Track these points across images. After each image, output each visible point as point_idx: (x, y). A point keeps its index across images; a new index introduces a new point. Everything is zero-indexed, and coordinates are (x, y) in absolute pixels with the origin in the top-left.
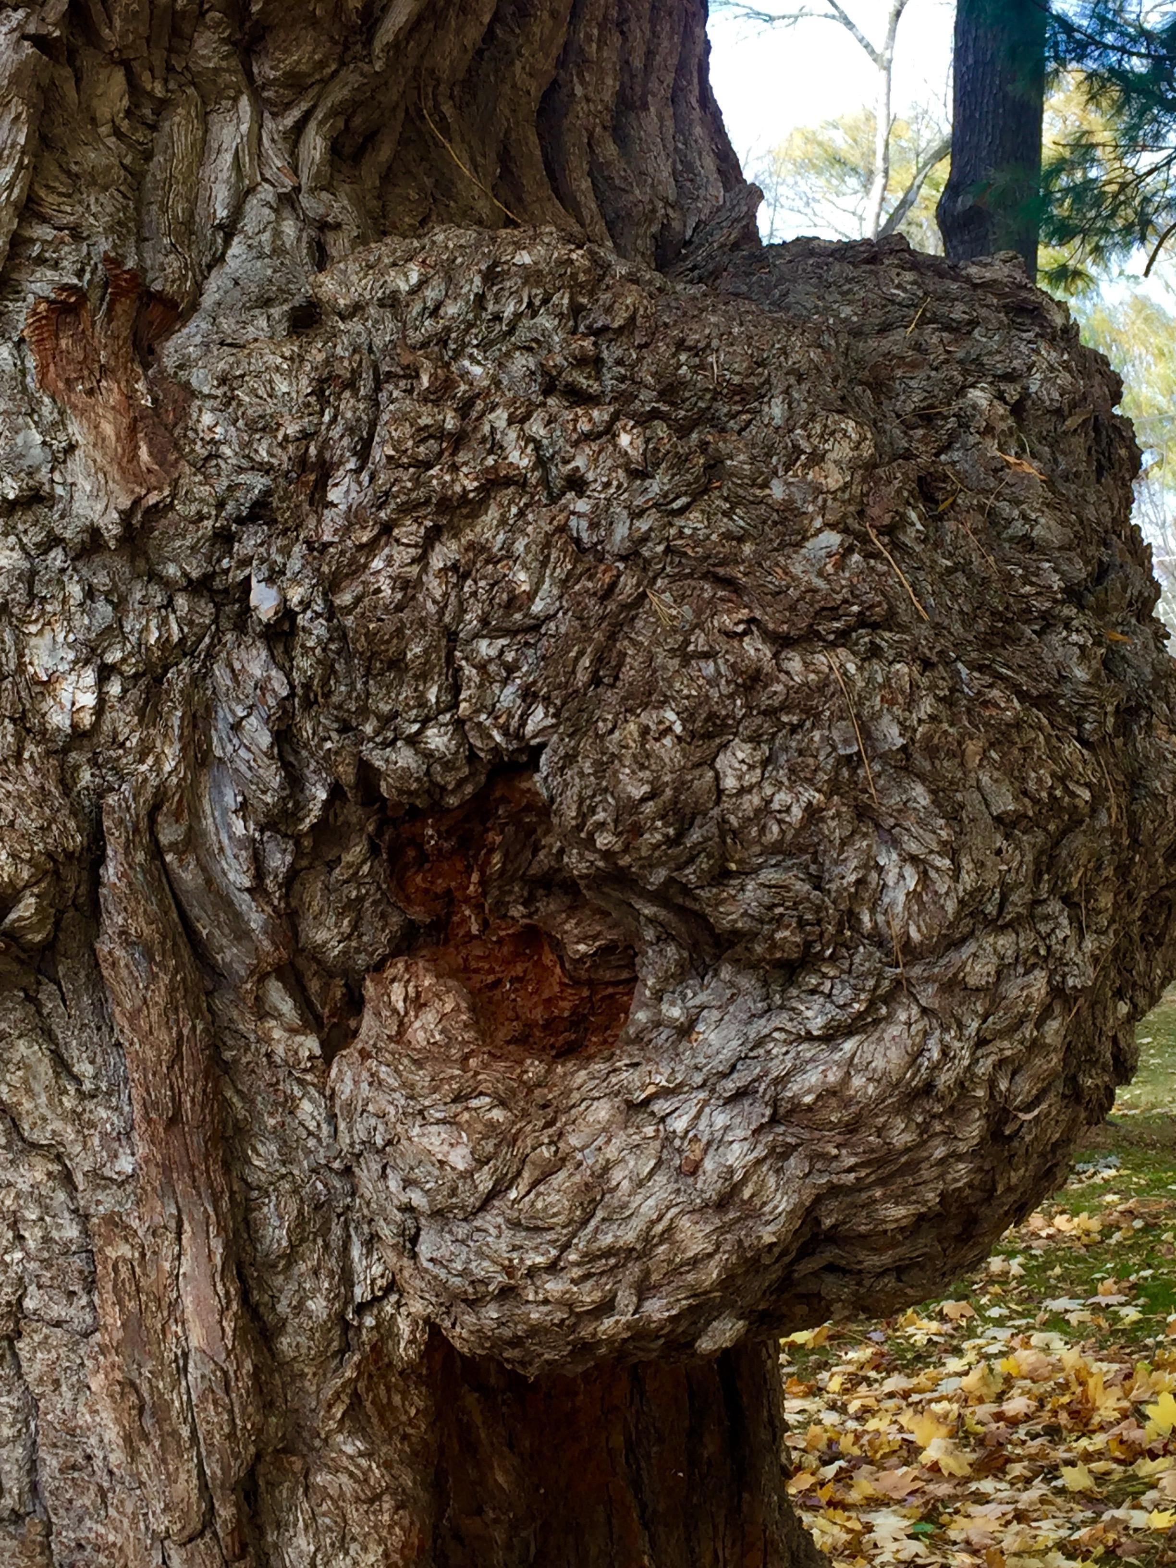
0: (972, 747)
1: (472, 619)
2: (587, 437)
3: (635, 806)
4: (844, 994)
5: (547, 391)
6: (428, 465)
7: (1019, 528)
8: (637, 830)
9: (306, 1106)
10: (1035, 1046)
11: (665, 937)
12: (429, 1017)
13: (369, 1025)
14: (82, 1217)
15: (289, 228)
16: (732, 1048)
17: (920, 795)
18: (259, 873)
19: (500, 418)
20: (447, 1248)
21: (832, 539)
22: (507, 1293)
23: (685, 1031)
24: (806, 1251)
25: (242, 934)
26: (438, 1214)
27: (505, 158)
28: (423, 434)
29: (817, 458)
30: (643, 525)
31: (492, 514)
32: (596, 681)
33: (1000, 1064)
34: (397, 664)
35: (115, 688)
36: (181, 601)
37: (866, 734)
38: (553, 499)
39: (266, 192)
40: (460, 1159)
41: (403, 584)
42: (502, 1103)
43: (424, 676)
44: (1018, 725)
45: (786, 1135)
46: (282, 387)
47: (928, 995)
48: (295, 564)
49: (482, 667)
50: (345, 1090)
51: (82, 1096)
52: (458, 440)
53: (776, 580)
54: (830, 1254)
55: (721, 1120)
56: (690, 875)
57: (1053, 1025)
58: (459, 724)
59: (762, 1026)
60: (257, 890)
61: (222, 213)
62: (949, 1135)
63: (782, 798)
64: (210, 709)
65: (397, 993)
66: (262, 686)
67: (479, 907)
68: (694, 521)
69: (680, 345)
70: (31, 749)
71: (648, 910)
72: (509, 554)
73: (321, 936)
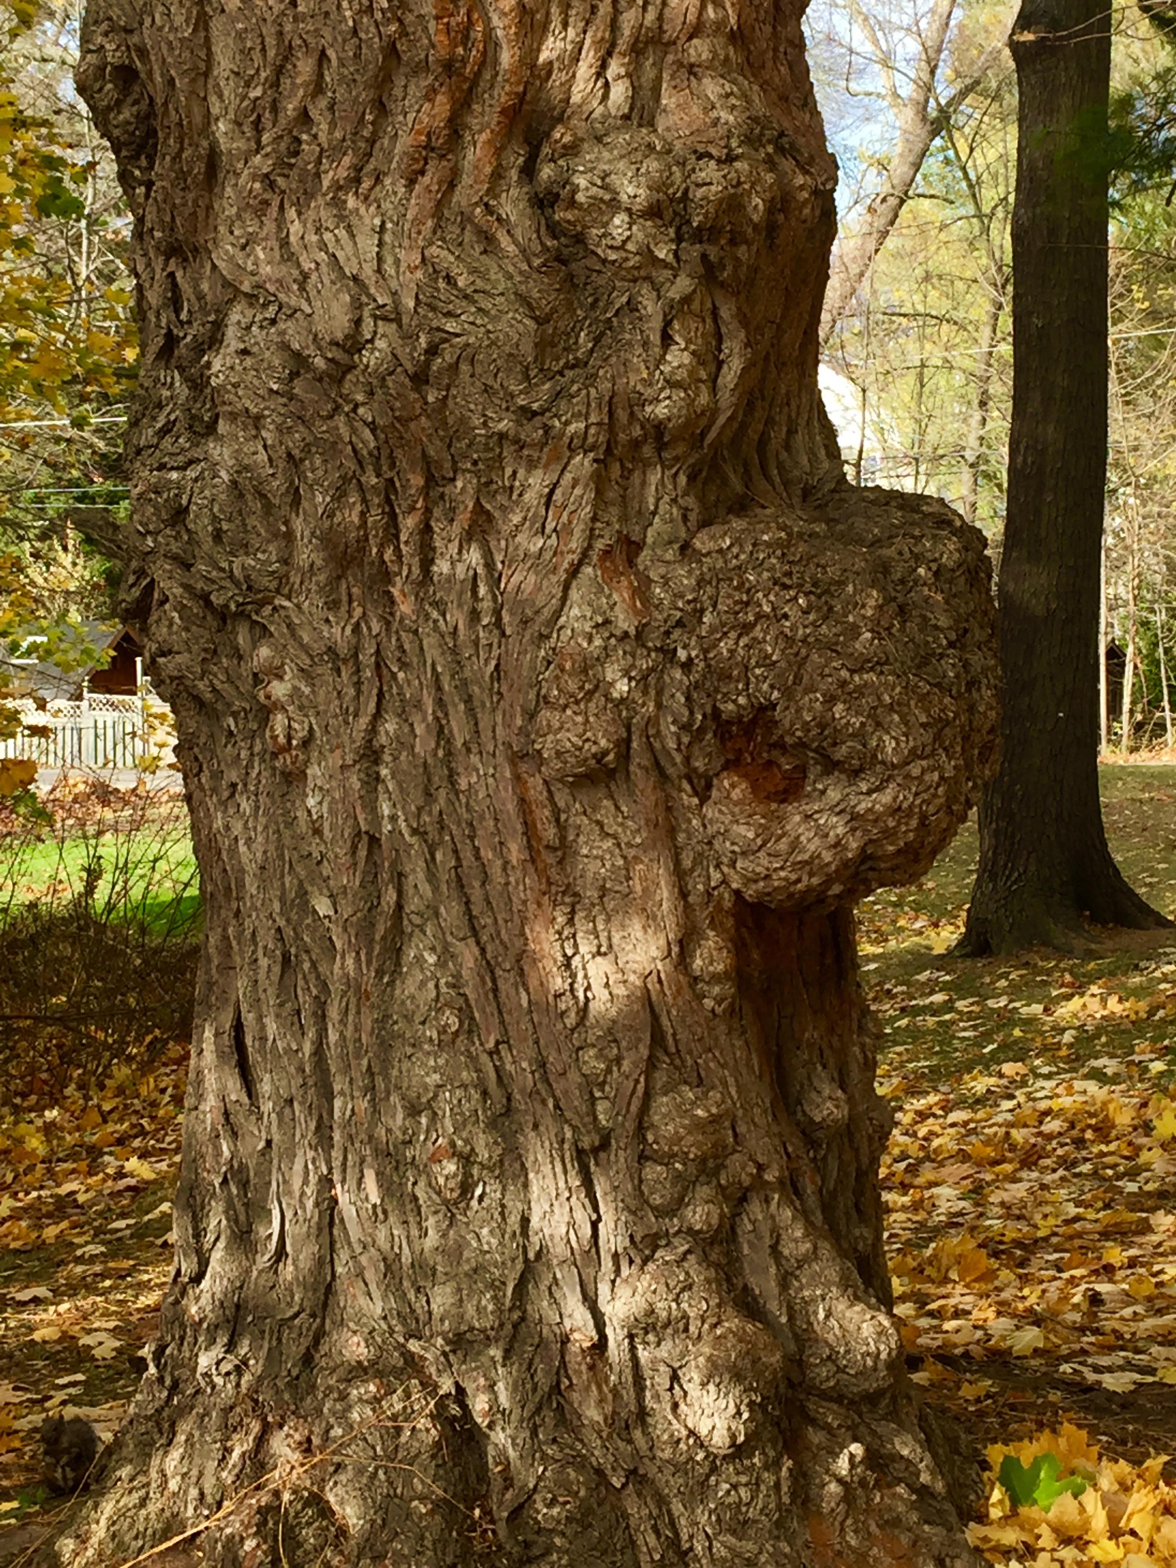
0: (912, 703)
1: (753, 662)
2: (789, 601)
3: (808, 723)
4: (873, 780)
5: (775, 584)
6: (737, 613)
7: (933, 622)
8: (809, 731)
9: (694, 822)
10: (935, 796)
11: (817, 763)
12: (737, 790)
13: (715, 793)
14: (625, 858)
15: (675, 511)
16: (839, 796)
17: (896, 717)
18: (679, 744)
19: (760, 595)
20: (747, 864)
21: (868, 635)
22: (767, 877)
23: (823, 792)
24: (863, 862)
25: (675, 764)
26: (743, 853)
27: (746, 465)
28: (736, 603)
29: (863, 606)
30: (808, 631)
31: (758, 628)
32: (794, 683)
33: (924, 801)
34: (730, 677)
35: (633, 684)
36: (653, 655)
37: (879, 699)
38: (778, 621)
39: (667, 498)
40: (751, 835)
41: (731, 651)
42: (763, 817)
43: (738, 681)
44: (928, 693)
45: (854, 824)
46: (686, 582)
47: (899, 780)
48: (693, 643)
49: (756, 678)
50: (710, 815)
51: (624, 818)
52: (747, 604)
53: (851, 650)
54: (869, 864)
55: (835, 819)
56: (825, 744)
57: (941, 789)
58: (748, 695)
59: (848, 790)
60: (678, 750)
61: (652, 508)
62: (907, 824)
63: (853, 720)
64: (662, 689)
65: (726, 783)
66: (681, 681)
67: (751, 754)
68: (824, 629)
69: (818, 565)
70: (610, 705)
71: (811, 754)
72: (765, 641)
73: (697, 764)
